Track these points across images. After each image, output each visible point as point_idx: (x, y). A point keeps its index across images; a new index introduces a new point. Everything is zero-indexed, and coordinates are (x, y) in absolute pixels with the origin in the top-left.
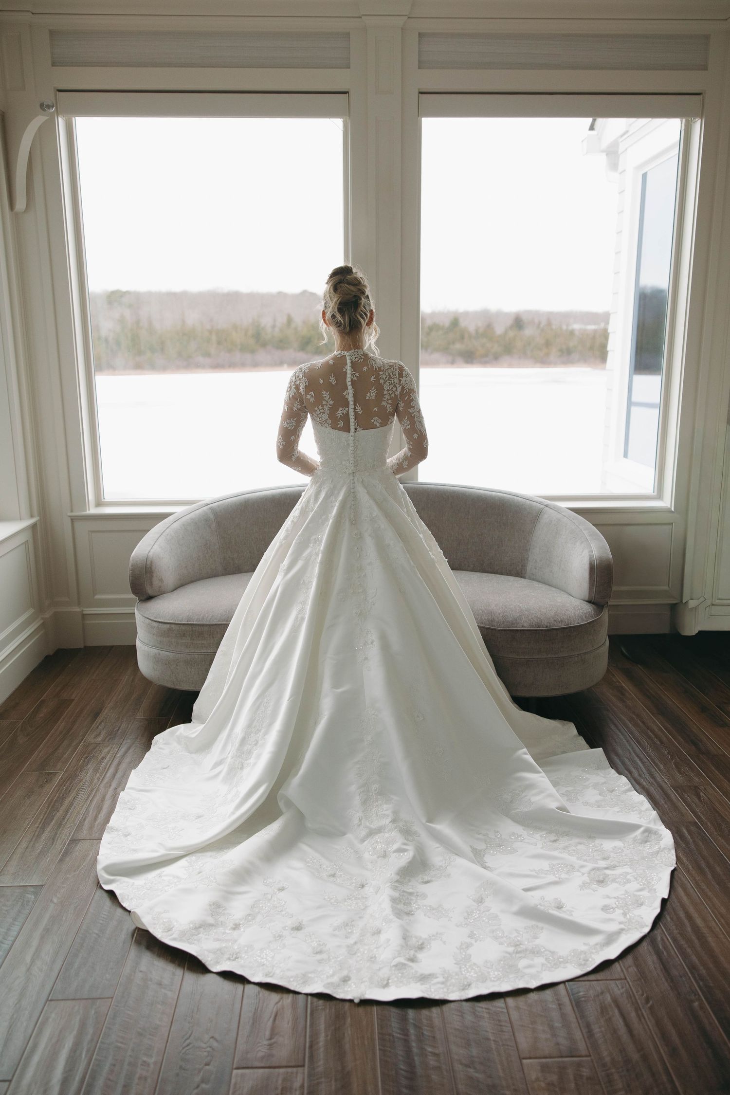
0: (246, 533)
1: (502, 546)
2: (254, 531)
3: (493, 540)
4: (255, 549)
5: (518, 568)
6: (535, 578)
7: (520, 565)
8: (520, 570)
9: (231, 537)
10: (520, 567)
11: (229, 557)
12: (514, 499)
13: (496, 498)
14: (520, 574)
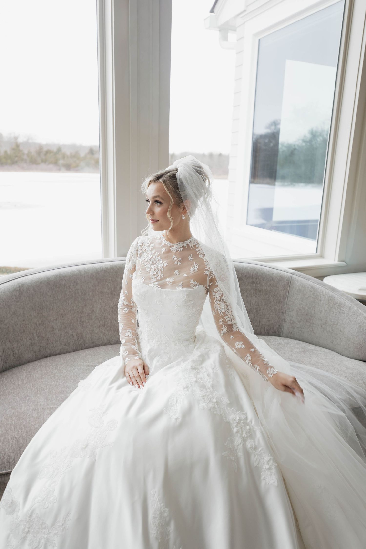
0: (23, 321)
1: (260, 310)
2: (33, 316)
3: (252, 305)
4: (35, 335)
5: (275, 328)
6: (292, 335)
7: (277, 325)
8: (277, 330)
9: (8, 327)
10: (277, 326)
11: (8, 349)
12: (263, 269)
13: (249, 268)
14: (277, 332)
